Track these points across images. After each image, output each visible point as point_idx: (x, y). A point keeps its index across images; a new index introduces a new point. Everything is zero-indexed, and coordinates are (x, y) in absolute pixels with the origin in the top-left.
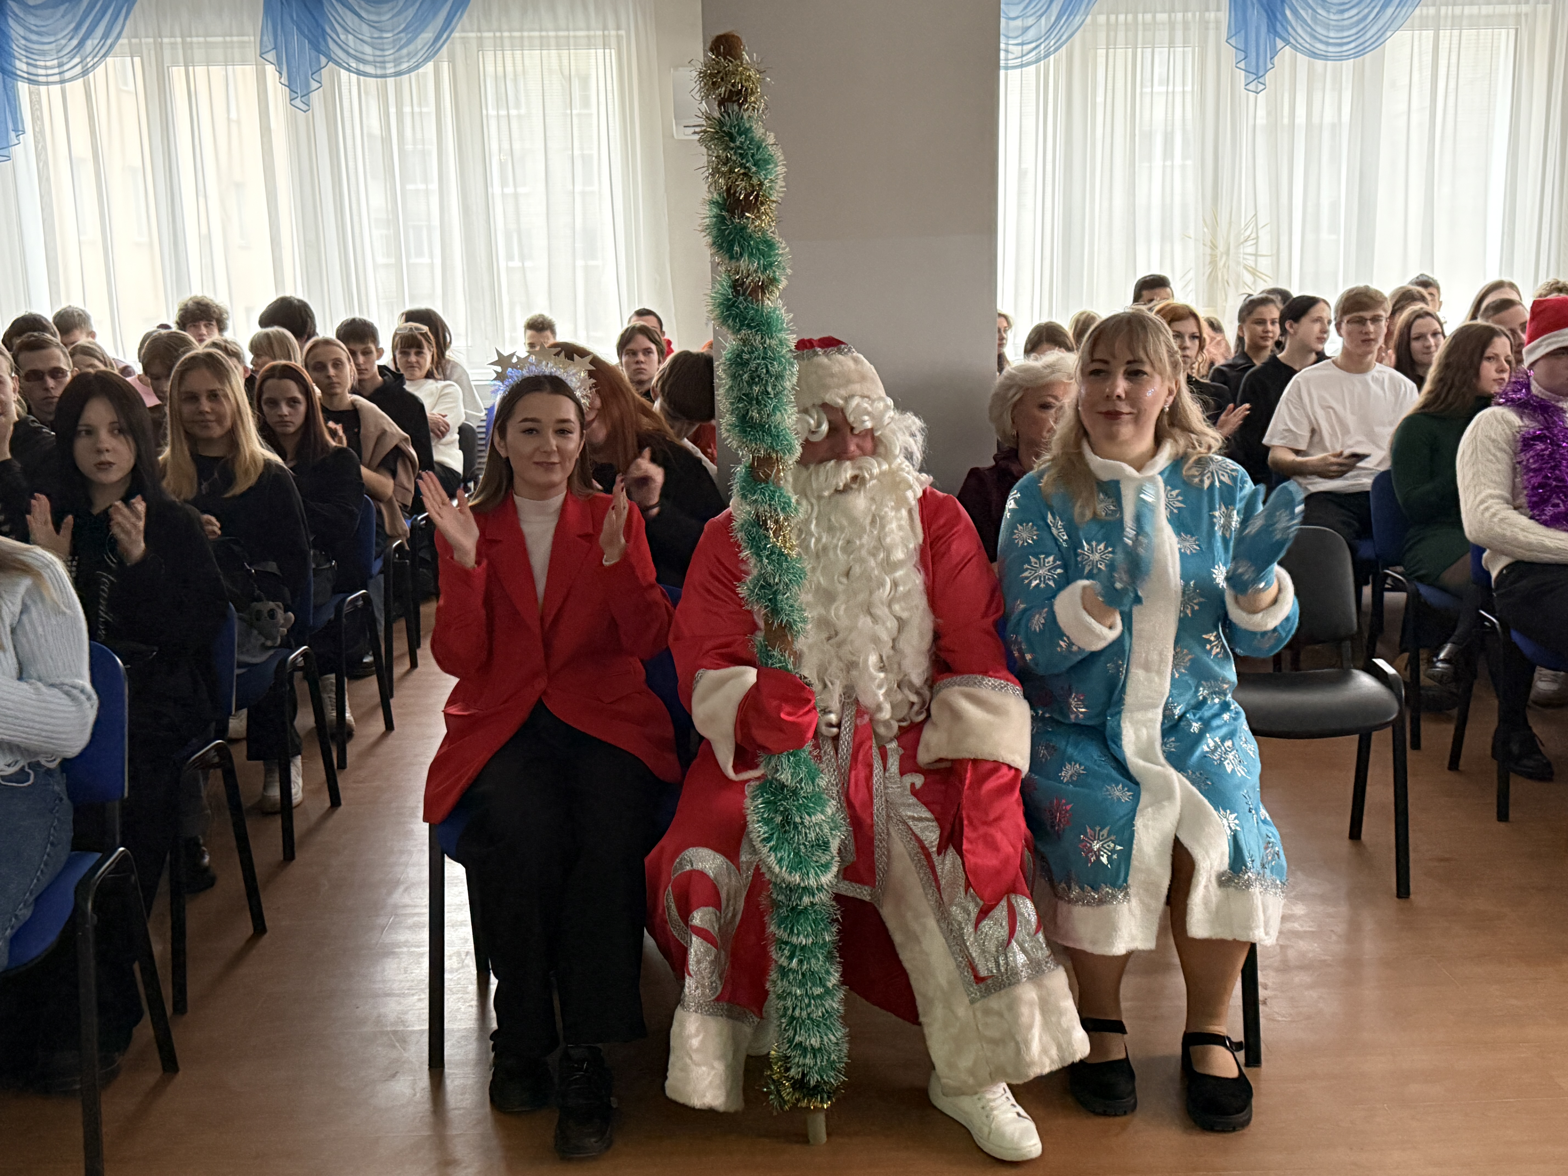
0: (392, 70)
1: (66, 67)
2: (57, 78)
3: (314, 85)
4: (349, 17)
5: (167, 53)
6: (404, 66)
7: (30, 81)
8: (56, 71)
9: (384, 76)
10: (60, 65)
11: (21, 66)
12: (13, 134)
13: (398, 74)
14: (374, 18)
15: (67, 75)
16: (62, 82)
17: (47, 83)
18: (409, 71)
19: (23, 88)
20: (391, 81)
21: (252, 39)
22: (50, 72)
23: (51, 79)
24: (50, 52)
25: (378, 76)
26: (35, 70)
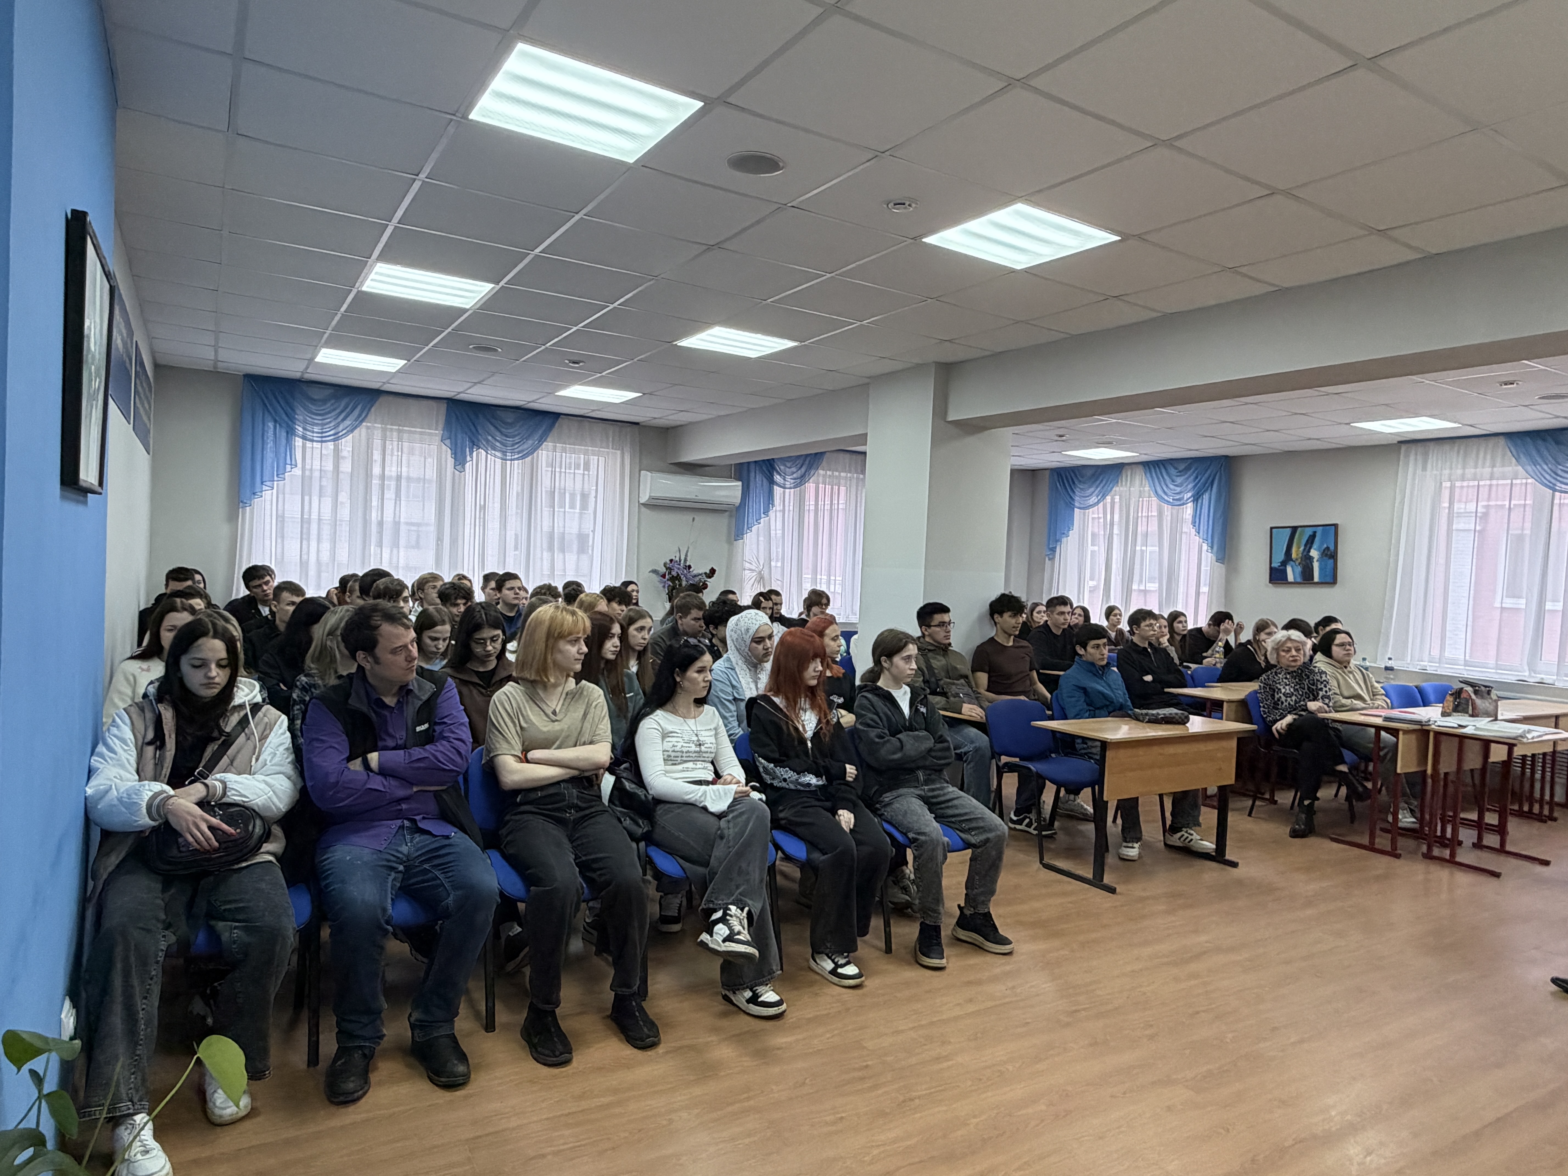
0: (510, 458)
1: (325, 435)
2: (320, 439)
3: (468, 458)
4: (492, 428)
5: (388, 433)
6: (516, 456)
7: (304, 438)
8: (320, 435)
9: (506, 460)
10: (323, 433)
11: (300, 430)
12: (288, 467)
13: (511, 460)
14: (503, 430)
15: (325, 439)
16: (322, 442)
17: (312, 441)
18: (518, 459)
19: (298, 442)
20: (508, 462)
21: (439, 432)
23: (315, 439)
24: (317, 425)
25: (502, 459)
26: (308, 433)
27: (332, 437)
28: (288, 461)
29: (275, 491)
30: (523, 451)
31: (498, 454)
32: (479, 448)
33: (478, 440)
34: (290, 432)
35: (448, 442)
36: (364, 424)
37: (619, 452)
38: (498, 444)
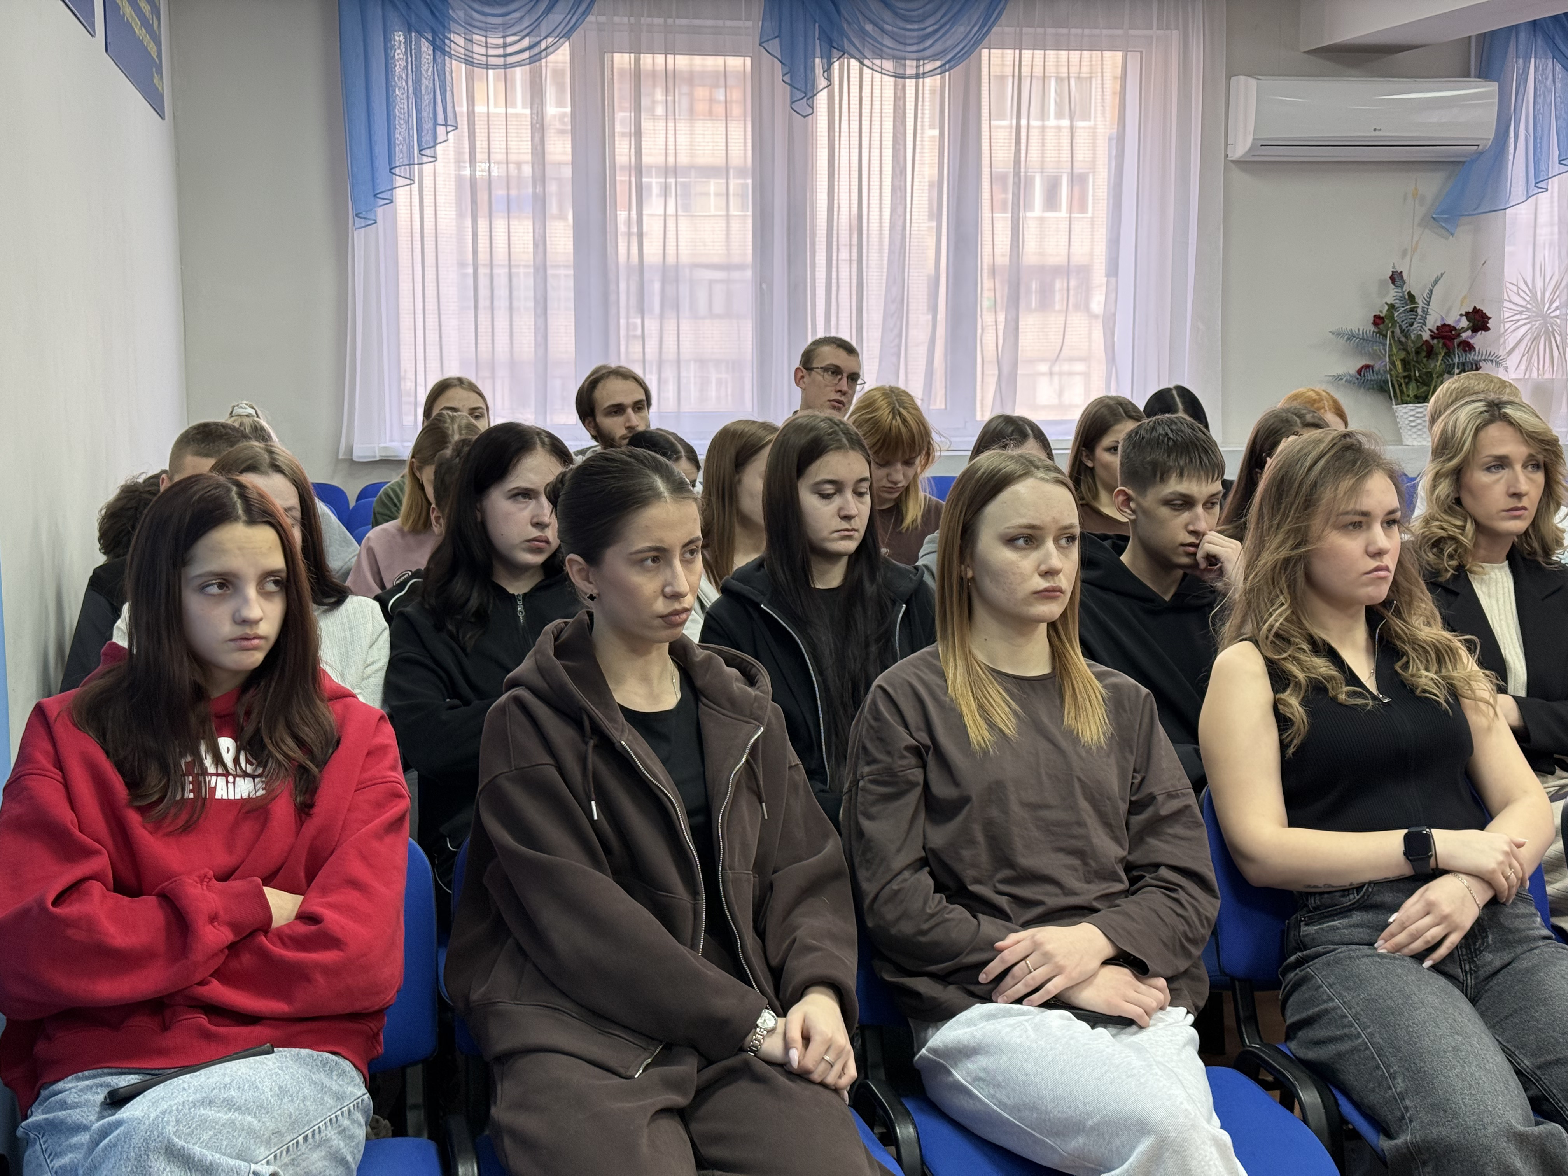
0: (914, 72)
1: (509, 50)
2: (501, 61)
3: (822, 82)
6: (928, 67)
7: (469, 62)
8: (501, 51)
9: (904, 76)
10: (505, 46)
11: (457, 41)
12: (441, 130)
13: (917, 76)
15: (510, 60)
16: (505, 66)
17: (487, 66)
18: (931, 74)
19: (458, 71)
20: (911, 83)
21: (754, 24)
22: (491, 52)
23: (492, 61)
24: (494, 28)
25: (896, 76)
26: (477, 49)
27: (526, 55)
28: (441, 119)
29: (415, 187)
30: (944, 52)
31: (888, 65)
32: (844, 52)
33: (842, 33)
34: (440, 48)
35: (775, 46)
36: (591, 18)
37: (1175, 35)
38: (888, 41)
